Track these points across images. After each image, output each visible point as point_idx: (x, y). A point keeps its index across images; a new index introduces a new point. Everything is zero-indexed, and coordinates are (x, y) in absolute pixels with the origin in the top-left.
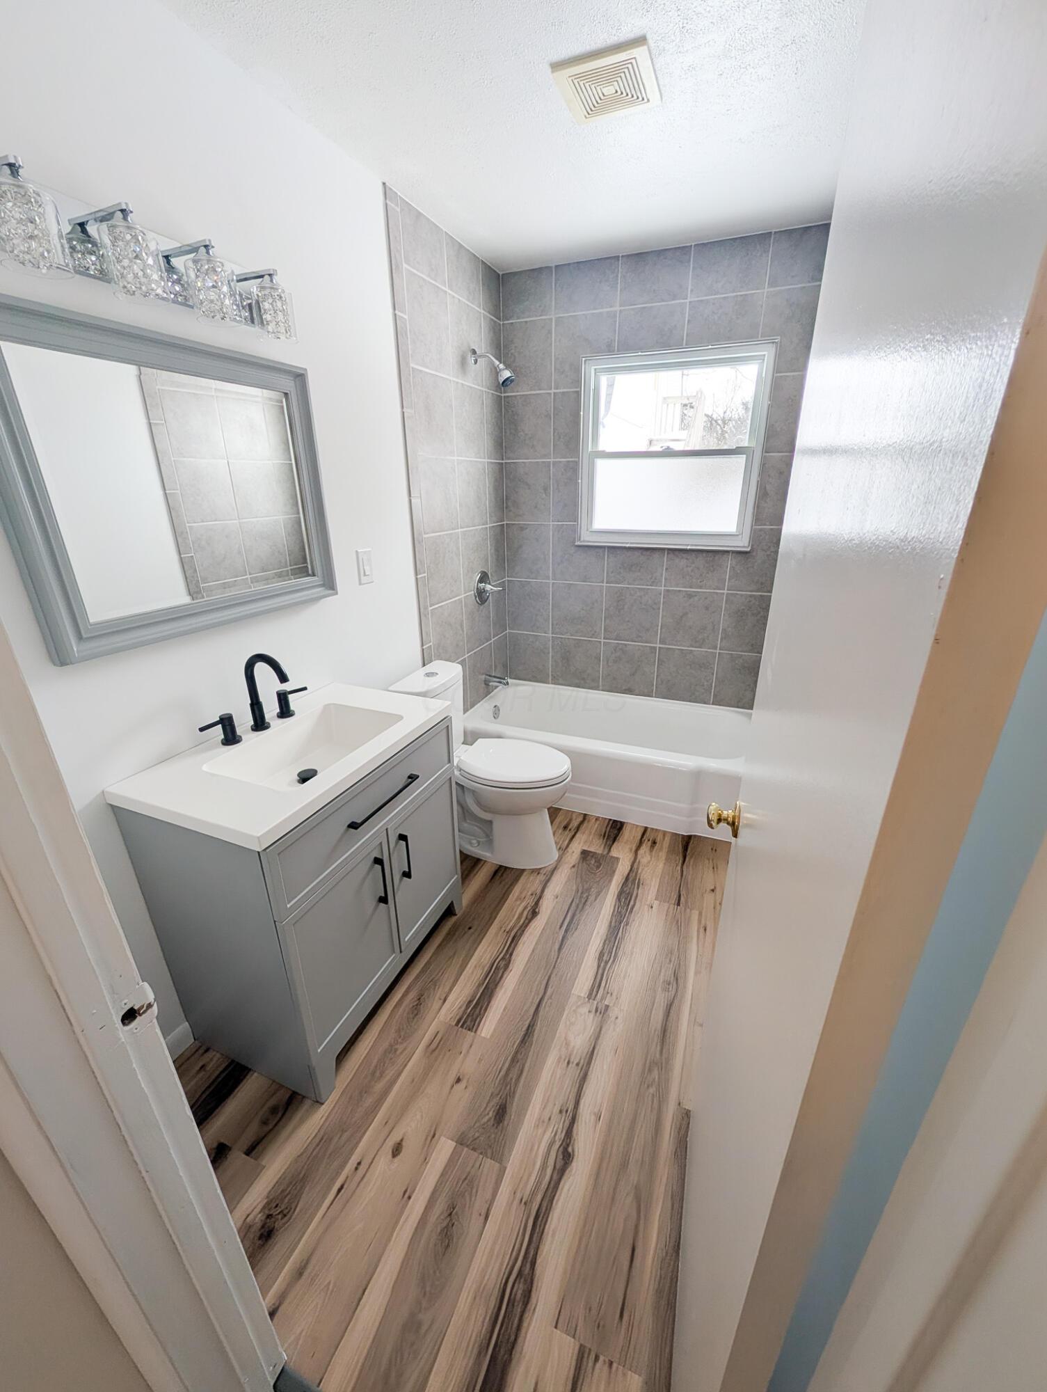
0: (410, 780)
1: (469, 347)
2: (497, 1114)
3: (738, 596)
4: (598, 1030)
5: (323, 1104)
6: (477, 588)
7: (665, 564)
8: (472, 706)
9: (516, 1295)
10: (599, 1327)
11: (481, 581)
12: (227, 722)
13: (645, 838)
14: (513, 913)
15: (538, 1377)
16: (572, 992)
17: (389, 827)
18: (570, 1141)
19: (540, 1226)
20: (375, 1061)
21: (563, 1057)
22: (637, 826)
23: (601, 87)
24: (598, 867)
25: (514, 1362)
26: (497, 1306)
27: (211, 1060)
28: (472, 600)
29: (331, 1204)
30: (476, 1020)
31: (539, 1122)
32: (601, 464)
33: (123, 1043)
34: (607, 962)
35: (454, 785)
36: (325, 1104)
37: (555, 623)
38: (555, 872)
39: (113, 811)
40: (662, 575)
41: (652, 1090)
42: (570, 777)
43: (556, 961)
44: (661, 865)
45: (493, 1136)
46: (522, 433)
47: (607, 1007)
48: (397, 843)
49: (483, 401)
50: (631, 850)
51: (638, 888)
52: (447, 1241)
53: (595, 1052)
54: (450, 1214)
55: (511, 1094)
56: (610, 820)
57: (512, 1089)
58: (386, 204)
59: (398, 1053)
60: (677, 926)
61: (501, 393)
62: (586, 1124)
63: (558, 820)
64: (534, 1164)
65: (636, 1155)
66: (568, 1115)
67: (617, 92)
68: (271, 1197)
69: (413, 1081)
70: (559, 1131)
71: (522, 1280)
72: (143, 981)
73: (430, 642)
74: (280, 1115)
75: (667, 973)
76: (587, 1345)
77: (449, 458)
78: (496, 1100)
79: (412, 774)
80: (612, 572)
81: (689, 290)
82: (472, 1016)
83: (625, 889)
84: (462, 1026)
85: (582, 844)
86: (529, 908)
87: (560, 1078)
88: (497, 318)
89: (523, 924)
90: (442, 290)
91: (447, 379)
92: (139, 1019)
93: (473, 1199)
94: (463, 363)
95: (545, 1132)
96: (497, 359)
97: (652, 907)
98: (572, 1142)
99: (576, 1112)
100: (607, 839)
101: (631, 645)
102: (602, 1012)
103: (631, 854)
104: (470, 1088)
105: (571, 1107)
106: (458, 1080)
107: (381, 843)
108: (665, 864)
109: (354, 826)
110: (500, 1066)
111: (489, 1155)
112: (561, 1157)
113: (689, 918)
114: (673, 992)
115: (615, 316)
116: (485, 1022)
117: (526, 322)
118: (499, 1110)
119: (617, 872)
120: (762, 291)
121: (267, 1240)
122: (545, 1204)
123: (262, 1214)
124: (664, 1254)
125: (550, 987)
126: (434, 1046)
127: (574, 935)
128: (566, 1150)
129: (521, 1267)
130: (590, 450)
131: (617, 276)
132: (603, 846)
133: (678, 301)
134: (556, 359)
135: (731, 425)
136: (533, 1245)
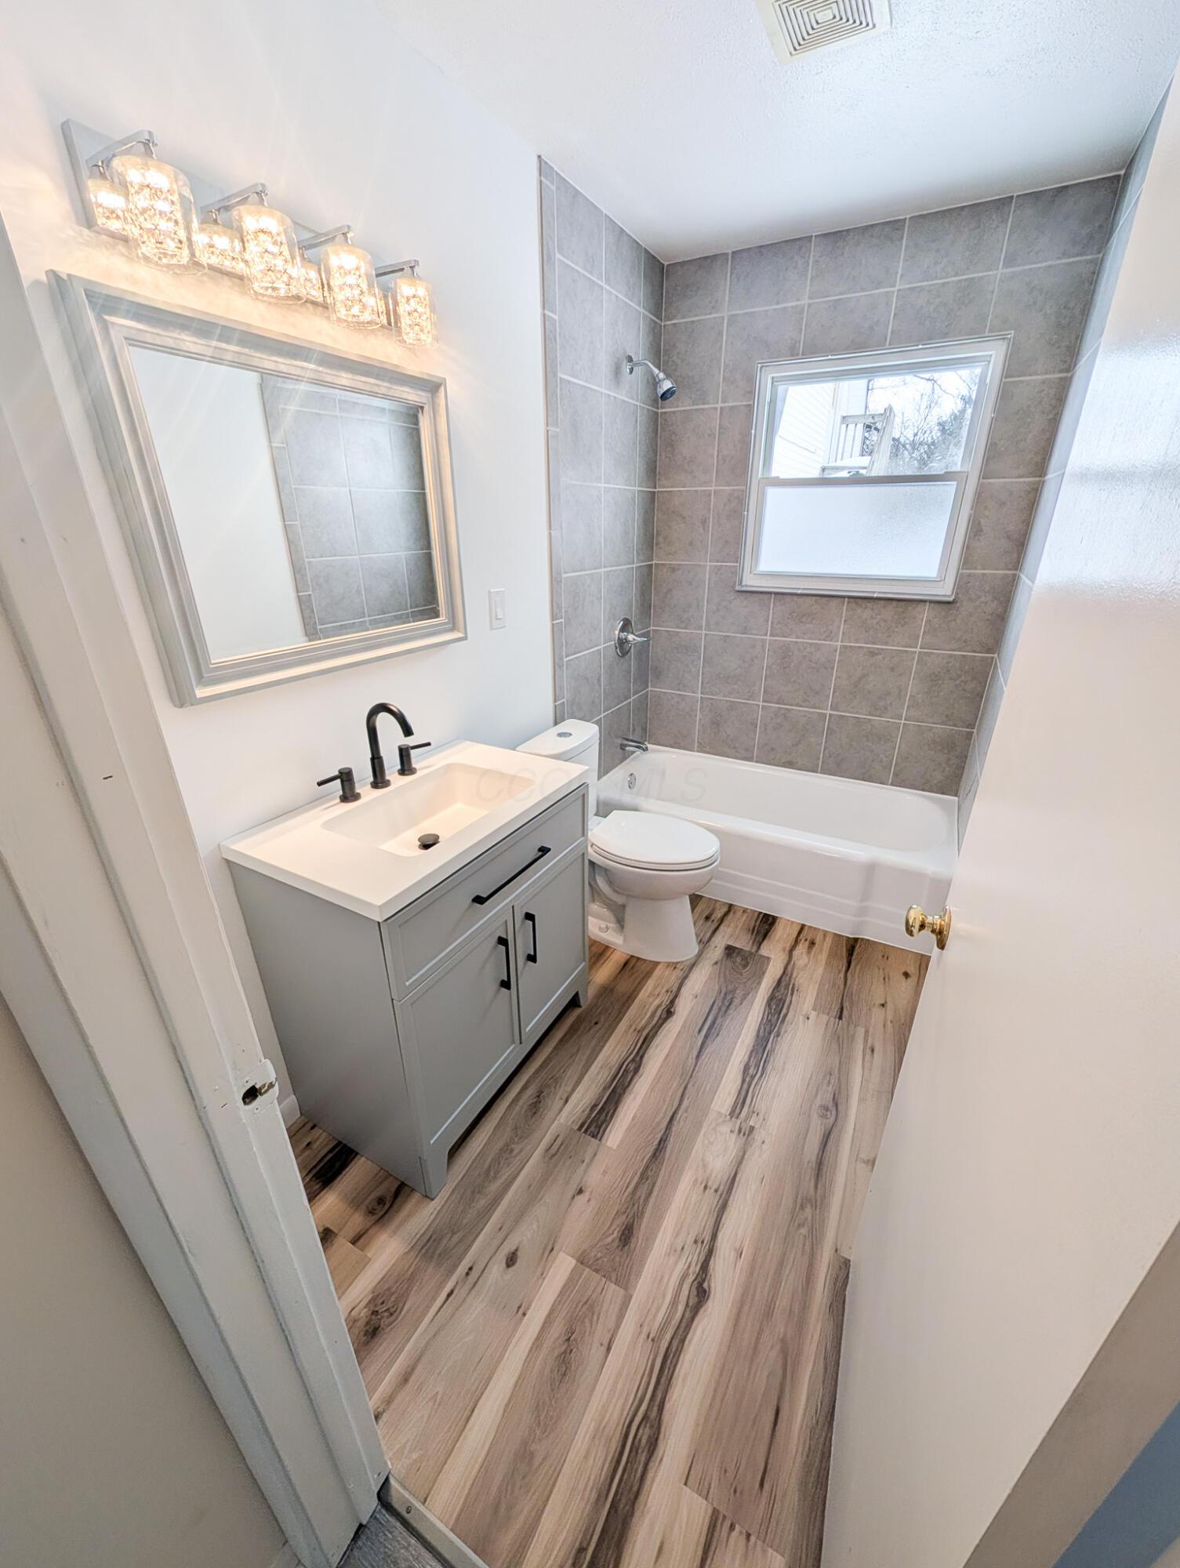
0: (541, 853)
1: (625, 352)
2: (623, 1234)
3: (932, 656)
4: (741, 1154)
5: (433, 1200)
6: (619, 638)
7: (844, 614)
8: (606, 772)
9: (640, 1440)
10: (735, 1492)
11: (622, 630)
12: (346, 777)
13: (801, 936)
14: (645, 1010)
15: (664, 1537)
16: (712, 1107)
17: (516, 904)
18: (706, 1276)
19: (669, 1368)
20: (489, 1160)
21: (700, 1180)
22: (793, 922)
23: (815, 11)
24: (745, 966)
25: (637, 1514)
26: (618, 1450)
27: (318, 1138)
28: (612, 652)
29: (439, 1311)
30: (600, 1128)
31: (672, 1250)
32: (772, 493)
33: (244, 1123)
34: (753, 1077)
35: (587, 863)
36: (435, 1200)
37: (706, 681)
38: (694, 968)
39: (229, 866)
40: (839, 627)
41: (803, 1231)
42: (718, 861)
43: (694, 1069)
44: (820, 970)
45: (618, 1259)
46: (680, 456)
47: (752, 1129)
48: (523, 923)
49: (637, 418)
50: (784, 950)
51: (792, 995)
52: (564, 1369)
53: (737, 1179)
54: (568, 1340)
55: (639, 1214)
56: (761, 913)
57: (640, 1208)
58: (541, 181)
59: (515, 1153)
60: (839, 1043)
61: (658, 408)
62: (724, 1259)
63: (698, 909)
64: (664, 1296)
65: (782, 1303)
66: (704, 1245)
67: (834, 17)
68: (376, 1294)
69: (529, 1187)
70: (693, 1264)
71: (648, 1425)
72: (265, 1059)
73: (564, 698)
74: (387, 1207)
75: (825, 1097)
76: (721, 1510)
77: (595, 484)
78: (622, 1219)
79: (542, 847)
80: (779, 623)
81: (899, 275)
82: (597, 1122)
83: (776, 995)
84: (586, 1132)
85: (726, 938)
86: (663, 1007)
87: (695, 1204)
88: (658, 318)
89: (656, 1024)
90: (598, 284)
91: (598, 391)
92: (260, 1099)
93: (593, 1327)
94: (617, 372)
95: (676, 1263)
96: (656, 367)
97: (808, 1018)
98: (708, 1277)
99: (713, 1245)
100: (756, 934)
101: (796, 710)
102: (747, 1133)
103: (784, 956)
104: (593, 1203)
105: (707, 1239)
106: (580, 1191)
107: (506, 921)
108: (825, 969)
109: (479, 900)
110: (628, 1181)
111: (613, 1279)
112: (695, 1293)
113: (853, 1036)
114: (832, 1119)
115: (801, 312)
116: (611, 1130)
117: (693, 322)
118: (624, 1230)
119: (767, 974)
120: (995, 272)
121: (372, 1337)
122: (675, 1344)
123: (366, 1310)
124: (814, 1422)
125: (686, 1098)
126: (552, 1151)
127: (715, 1042)
128: (700, 1285)
129: (647, 1411)
130: (760, 475)
131: (808, 262)
132: (751, 943)
133: (882, 290)
134: (726, 366)
135: (922, 451)
136: (661, 1388)
